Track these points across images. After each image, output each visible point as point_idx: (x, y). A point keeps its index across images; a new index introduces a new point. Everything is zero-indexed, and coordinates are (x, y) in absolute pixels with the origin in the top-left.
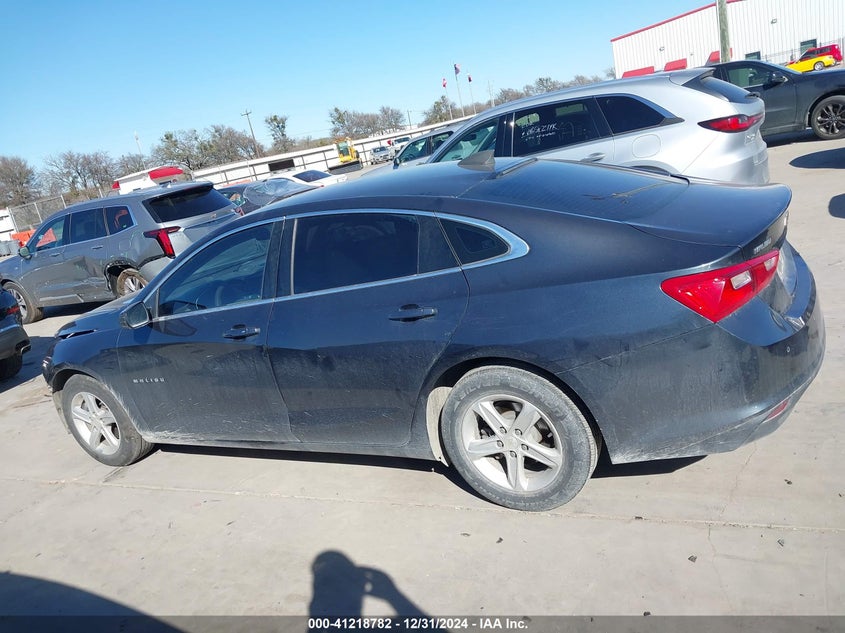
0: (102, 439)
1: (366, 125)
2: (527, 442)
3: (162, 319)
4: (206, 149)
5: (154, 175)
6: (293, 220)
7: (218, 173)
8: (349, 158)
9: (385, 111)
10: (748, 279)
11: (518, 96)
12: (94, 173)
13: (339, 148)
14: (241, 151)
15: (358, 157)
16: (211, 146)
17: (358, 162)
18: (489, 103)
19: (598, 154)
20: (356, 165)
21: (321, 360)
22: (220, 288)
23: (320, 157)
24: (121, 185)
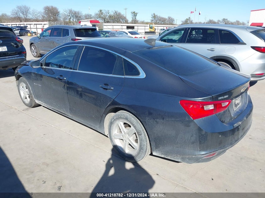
0: (26, 98)
1: (162, 21)
2: (130, 139)
3: (44, 67)
4: (111, 17)
5: (91, 22)
6: (84, 46)
7: (111, 25)
8: (152, 30)
9: (169, 18)
10: (213, 108)
11: (214, 23)
12: (76, 17)
13: (150, 26)
14: (121, 20)
15: (155, 30)
16: (112, 17)
17: (154, 32)
18: (204, 23)
19: (213, 49)
20: (153, 33)
21: (79, 93)
22: (66, 62)
23: (144, 27)
24: (81, 22)
